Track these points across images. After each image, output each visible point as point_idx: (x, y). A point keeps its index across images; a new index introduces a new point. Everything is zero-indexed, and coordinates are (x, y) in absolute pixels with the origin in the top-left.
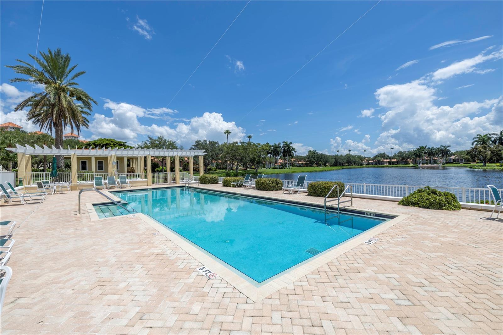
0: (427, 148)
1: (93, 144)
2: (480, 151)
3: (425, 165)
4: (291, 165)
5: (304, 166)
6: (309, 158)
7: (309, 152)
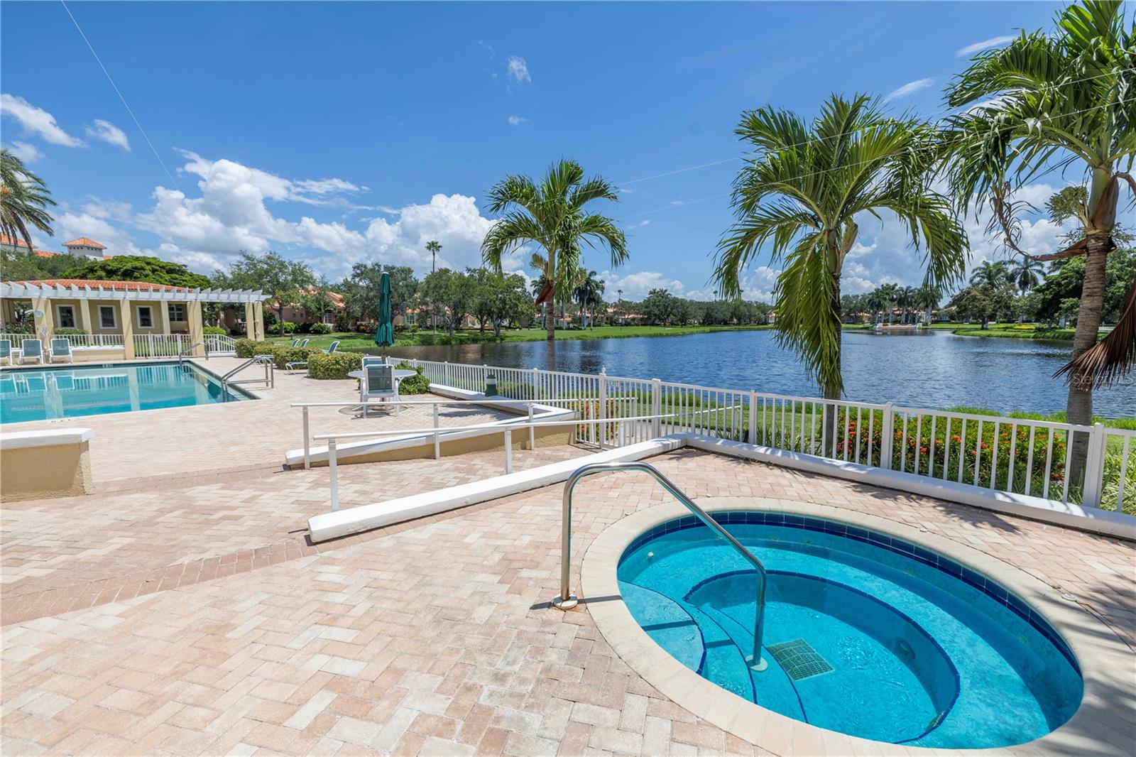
0: (897, 288)
1: (100, 267)
2: (974, 298)
3: (890, 326)
4: (608, 322)
5: (637, 325)
6: (646, 307)
7: (651, 293)
